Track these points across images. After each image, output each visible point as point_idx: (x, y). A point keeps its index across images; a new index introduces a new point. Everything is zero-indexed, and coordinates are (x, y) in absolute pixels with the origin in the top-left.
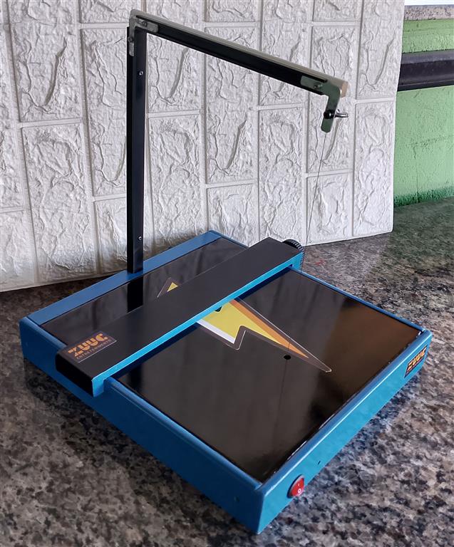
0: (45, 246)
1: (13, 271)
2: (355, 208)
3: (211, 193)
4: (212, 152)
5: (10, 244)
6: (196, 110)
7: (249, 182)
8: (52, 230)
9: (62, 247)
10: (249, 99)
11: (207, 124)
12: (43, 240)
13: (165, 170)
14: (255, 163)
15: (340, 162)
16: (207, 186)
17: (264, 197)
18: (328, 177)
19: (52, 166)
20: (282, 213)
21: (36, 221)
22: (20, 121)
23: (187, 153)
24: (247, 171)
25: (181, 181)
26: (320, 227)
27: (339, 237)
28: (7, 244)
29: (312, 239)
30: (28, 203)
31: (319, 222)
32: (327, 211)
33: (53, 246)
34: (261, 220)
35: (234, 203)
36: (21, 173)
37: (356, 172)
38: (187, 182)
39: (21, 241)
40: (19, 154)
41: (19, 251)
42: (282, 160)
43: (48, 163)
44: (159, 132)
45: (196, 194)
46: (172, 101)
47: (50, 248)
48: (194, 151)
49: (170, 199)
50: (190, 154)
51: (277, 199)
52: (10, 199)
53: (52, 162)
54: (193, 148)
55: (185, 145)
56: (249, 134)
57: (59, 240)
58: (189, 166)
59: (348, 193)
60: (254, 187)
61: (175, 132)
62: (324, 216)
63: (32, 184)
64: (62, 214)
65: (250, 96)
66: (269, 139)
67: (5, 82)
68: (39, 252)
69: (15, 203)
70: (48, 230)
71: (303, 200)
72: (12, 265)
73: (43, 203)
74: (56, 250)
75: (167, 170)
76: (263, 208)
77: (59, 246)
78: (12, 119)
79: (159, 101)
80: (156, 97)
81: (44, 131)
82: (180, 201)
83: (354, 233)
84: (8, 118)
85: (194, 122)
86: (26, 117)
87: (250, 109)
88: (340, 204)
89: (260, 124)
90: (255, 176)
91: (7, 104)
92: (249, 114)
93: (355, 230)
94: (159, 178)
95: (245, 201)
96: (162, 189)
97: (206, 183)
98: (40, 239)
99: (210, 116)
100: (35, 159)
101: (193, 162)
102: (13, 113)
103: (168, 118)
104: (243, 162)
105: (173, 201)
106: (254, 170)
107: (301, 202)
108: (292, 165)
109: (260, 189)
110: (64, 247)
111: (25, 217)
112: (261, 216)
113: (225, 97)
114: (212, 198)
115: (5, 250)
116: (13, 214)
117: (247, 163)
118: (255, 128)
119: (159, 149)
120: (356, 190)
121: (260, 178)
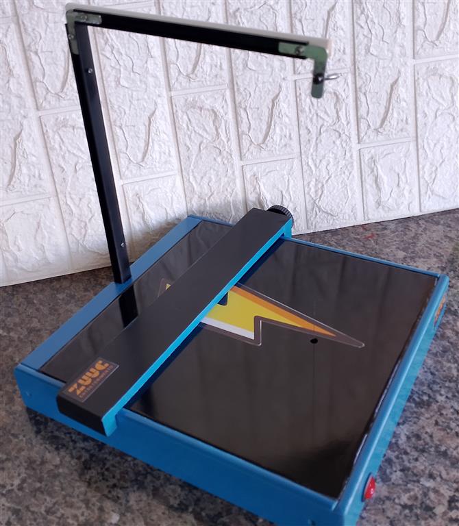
0: (75, 232)
1: (45, 258)
2: (421, 180)
3: (247, 169)
4: (244, 127)
5: (39, 231)
6: (222, 84)
7: (290, 156)
8: (81, 216)
9: (93, 232)
10: (282, 68)
11: (237, 98)
12: (72, 225)
13: (194, 149)
14: (295, 136)
15: (398, 129)
16: (242, 163)
17: (308, 172)
18: (386, 147)
19: (75, 152)
20: (332, 189)
21: (64, 207)
22: (38, 109)
23: (217, 130)
24: (286, 145)
25: (212, 159)
26: (379, 203)
27: (404, 213)
28: (37, 231)
29: (370, 216)
30: (54, 190)
31: (377, 197)
32: (386, 186)
33: (83, 231)
34: (307, 196)
35: (274, 179)
36: (44, 161)
37: (420, 141)
38: (219, 159)
39: (50, 227)
40: (40, 142)
41: (49, 238)
42: (327, 130)
43: (70, 148)
44: (184, 109)
45: (230, 172)
46: (194, 77)
47: (81, 234)
48: (224, 128)
49: (202, 178)
50: (220, 130)
51: (324, 173)
52: (36, 186)
53: (75, 148)
54: (223, 124)
55: (214, 121)
56: (286, 106)
57: (88, 225)
58: (220, 143)
59: (412, 163)
60: (296, 162)
61: (201, 109)
62: (383, 190)
63: (56, 171)
64: (89, 199)
65: (283, 66)
66: (310, 110)
67: (18, 73)
68: (70, 238)
69: (41, 190)
70: (76, 215)
71: (356, 173)
72: (44, 252)
73: (69, 189)
74: (87, 236)
75: (196, 148)
76: (309, 183)
77: (89, 231)
78: (29, 108)
79: (181, 78)
80: (177, 74)
81: (62, 118)
82: (214, 180)
83: (422, 208)
84: (25, 107)
85: (222, 97)
86: (44, 105)
87: (284, 79)
88: (402, 177)
89: (298, 94)
90: (297, 150)
91: (23, 94)
92: (283, 84)
93: (422, 205)
94: (188, 157)
95: (286, 176)
96: (192, 167)
97: (241, 159)
98: (70, 225)
99: (238, 89)
100: (57, 146)
101: (223, 139)
102: (30, 102)
103: (193, 95)
104: (281, 136)
105: (206, 180)
106: (295, 143)
107: (353, 176)
108: (340, 136)
109: (304, 163)
110: (95, 232)
111: (53, 203)
112: (306, 192)
113: (254, 68)
114: (248, 175)
115: (35, 238)
116: (39, 201)
117: (285, 136)
118: (292, 98)
119: (186, 128)
120: (421, 160)
121: (303, 151)
